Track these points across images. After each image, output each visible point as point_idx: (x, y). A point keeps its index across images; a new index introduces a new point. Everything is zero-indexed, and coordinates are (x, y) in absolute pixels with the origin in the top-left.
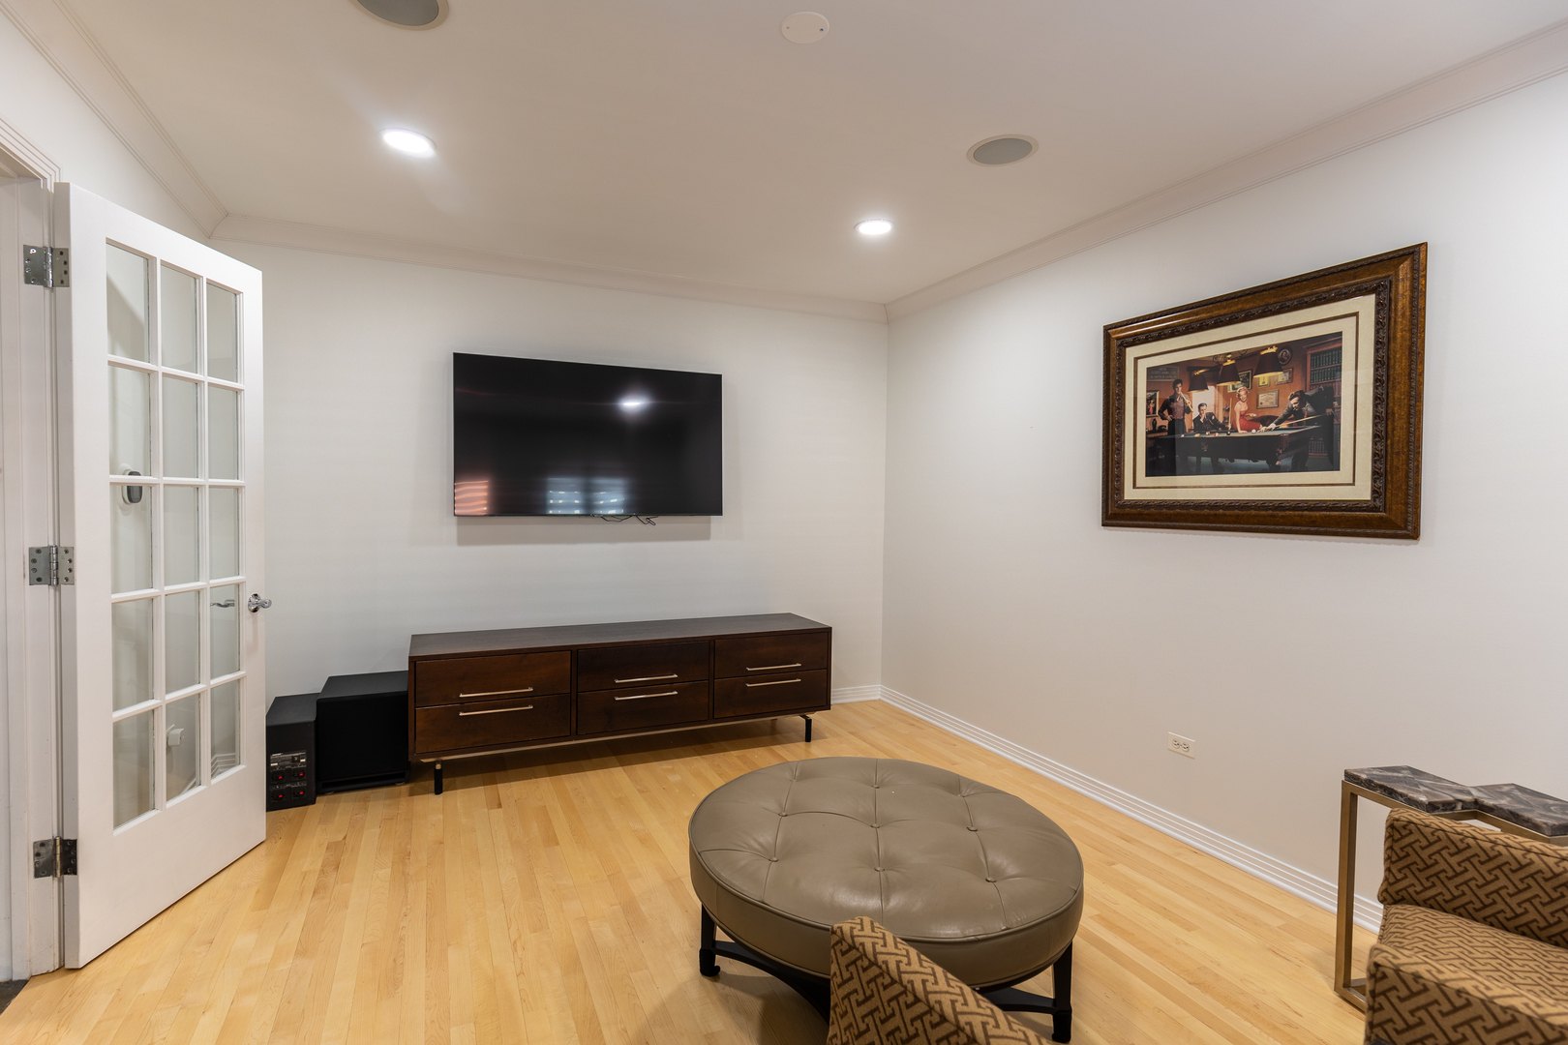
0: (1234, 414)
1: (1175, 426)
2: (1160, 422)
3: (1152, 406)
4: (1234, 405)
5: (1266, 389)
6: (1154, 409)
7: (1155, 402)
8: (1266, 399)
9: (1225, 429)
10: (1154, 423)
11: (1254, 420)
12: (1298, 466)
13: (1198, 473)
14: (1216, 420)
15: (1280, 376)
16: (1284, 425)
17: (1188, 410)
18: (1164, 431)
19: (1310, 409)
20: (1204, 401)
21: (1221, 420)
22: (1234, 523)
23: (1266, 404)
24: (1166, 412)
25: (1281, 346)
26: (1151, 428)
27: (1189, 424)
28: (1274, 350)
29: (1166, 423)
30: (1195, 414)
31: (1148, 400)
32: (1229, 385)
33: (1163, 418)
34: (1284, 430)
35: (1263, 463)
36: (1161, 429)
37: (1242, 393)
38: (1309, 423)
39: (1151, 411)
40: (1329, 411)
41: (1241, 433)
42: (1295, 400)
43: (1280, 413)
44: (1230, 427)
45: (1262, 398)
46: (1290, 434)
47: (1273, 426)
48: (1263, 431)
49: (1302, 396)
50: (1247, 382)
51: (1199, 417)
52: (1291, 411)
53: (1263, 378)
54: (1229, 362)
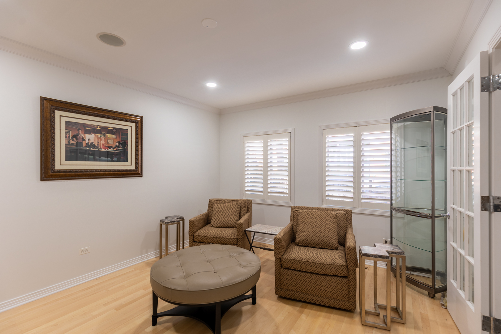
0: (100, 144)
1: (79, 144)
2: (72, 142)
3: (68, 135)
4: (100, 141)
5: (110, 139)
6: (69, 137)
7: (69, 134)
8: (110, 142)
9: (98, 148)
10: (69, 142)
11: (106, 146)
12: (118, 160)
13: (88, 161)
14: (94, 145)
15: (114, 136)
16: (115, 149)
17: (84, 140)
18: (74, 145)
19: (121, 146)
20: (90, 138)
21: (96, 145)
22: (102, 176)
23: (110, 143)
24: (75, 139)
25: (114, 128)
26: (67, 143)
27: (84, 144)
28: (112, 129)
29: (75, 143)
30: (87, 141)
31: (66, 133)
32: (99, 135)
33: (73, 141)
34: (115, 150)
35: (109, 159)
36: (72, 144)
37: (103, 138)
38: (121, 150)
39: (68, 137)
40: (125, 147)
41: (103, 150)
42: (118, 143)
43: (114, 146)
44: (99, 147)
45: (109, 141)
46: (117, 152)
47: (112, 149)
48: (109, 150)
49: (119, 142)
50: (104, 135)
51: (88, 143)
52: (117, 146)
53: (109, 136)
54: (99, 128)
